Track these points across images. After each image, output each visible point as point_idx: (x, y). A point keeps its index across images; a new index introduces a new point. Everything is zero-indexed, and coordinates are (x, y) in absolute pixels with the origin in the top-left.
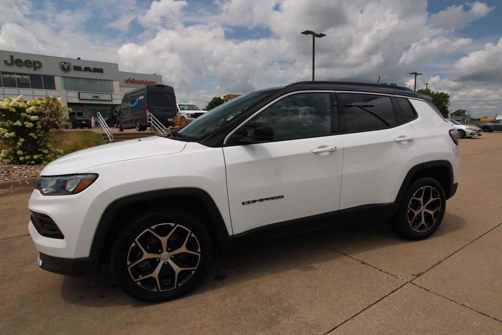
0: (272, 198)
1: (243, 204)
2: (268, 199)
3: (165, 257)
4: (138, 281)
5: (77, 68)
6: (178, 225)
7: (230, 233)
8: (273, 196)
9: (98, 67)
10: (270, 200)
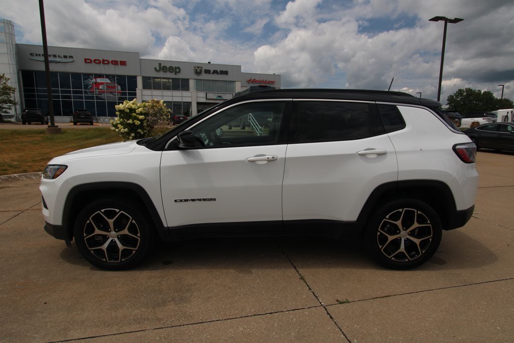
0: (204, 200)
1: (176, 201)
2: (200, 200)
3: (113, 235)
4: (92, 250)
5: (207, 72)
6: (122, 212)
7: (165, 225)
8: (205, 198)
9: (224, 70)
10: (202, 201)
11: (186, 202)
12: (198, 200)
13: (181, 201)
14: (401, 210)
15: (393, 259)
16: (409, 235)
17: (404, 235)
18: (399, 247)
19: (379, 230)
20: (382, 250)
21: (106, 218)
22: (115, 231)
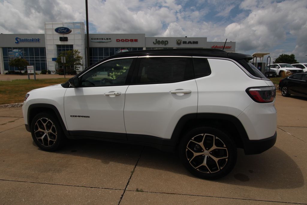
10: (83, 117)
11: (76, 117)
12: (81, 116)
13: (73, 116)
14: (202, 135)
15: (198, 170)
16: (210, 154)
17: (206, 153)
18: (202, 162)
19: (187, 147)
20: (190, 162)
21: (43, 123)
22: (47, 130)
